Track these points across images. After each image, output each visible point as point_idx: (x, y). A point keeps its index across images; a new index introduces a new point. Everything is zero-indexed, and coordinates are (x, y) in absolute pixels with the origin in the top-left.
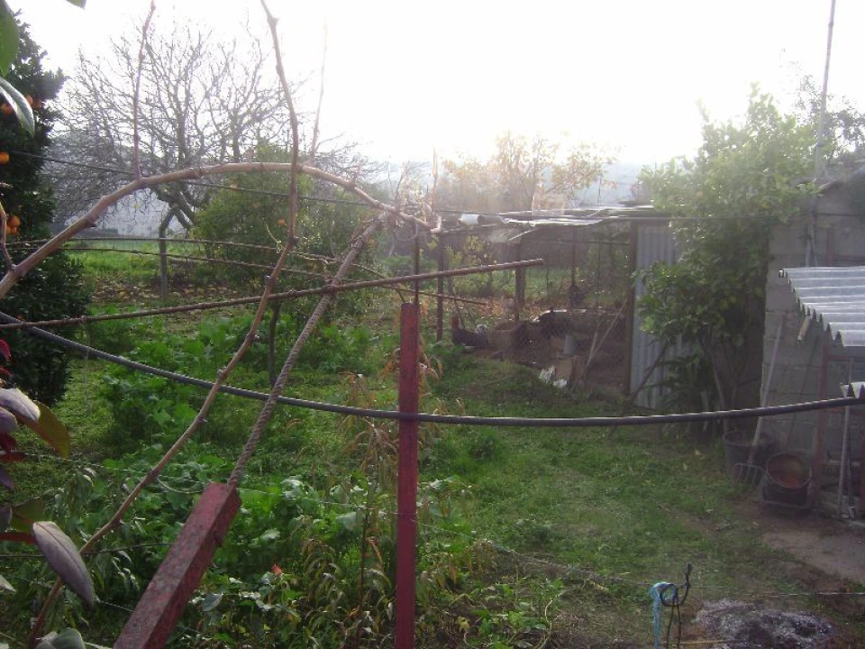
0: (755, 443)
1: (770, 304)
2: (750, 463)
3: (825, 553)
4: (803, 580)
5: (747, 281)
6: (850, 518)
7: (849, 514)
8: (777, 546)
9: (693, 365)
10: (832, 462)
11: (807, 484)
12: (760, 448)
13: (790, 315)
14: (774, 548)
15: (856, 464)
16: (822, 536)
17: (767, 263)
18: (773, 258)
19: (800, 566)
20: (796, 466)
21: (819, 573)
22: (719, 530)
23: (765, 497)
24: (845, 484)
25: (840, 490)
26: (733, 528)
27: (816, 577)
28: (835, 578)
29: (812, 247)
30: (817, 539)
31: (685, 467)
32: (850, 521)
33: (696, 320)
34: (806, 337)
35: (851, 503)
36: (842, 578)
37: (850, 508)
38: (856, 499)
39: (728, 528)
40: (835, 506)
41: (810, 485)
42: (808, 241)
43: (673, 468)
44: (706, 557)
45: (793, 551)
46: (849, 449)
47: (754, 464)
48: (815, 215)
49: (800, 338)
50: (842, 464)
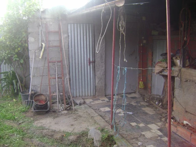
0: (30, 93)
1: (30, 48)
2: (29, 100)
3: (55, 123)
4: (49, 135)
5: (22, 42)
6: (62, 111)
7: (61, 109)
8: (39, 125)
9: (10, 73)
10: (54, 94)
11: (47, 102)
12: (32, 94)
13: (37, 51)
14: (39, 126)
15: (61, 94)
16: (54, 118)
17: (28, 35)
18: (30, 33)
19: (47, 130)
20: (43, 98)
21: (54, 131)
22: (20, 124)
23: (34, 109)
24: (59, 101)
25: (58, 103)
26: (24, 122)
27: (53, 133)
28: (59, 132)
29: (41, 28)
30: (52, 119)
31: (9, 105)
32: (62, 112)
33: (6, 55)
34: (42, 57)
35: (61, 106)
36: (62, 131)
37: (61, 107)
38: (63, 105)
39: (23, 122)
40: (57, 108)
41: (48, 103)
42: (40, 27)
43: (5, 106)
44: (14, 135)
45: (45, 125)
46: (59, 89)
47: (31, 99)
48: (41, 19)
49: (40, 58)
50: (57, 94)
